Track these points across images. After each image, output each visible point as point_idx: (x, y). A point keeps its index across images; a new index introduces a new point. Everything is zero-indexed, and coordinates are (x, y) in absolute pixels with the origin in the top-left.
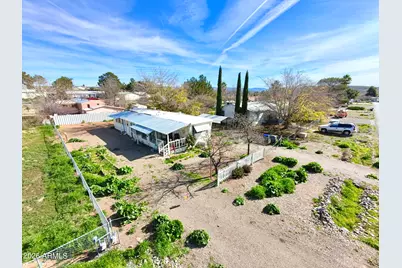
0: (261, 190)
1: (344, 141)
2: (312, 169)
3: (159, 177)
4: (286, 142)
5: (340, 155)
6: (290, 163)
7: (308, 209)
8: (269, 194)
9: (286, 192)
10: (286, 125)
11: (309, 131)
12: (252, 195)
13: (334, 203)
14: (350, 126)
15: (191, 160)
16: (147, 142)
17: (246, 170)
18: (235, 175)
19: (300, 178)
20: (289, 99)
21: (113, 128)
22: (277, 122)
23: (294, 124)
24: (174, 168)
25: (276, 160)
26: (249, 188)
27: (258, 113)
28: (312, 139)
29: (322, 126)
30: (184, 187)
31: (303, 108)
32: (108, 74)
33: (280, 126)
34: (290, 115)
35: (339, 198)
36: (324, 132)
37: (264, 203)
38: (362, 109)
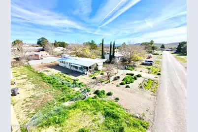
0: (124, 82)
1: (149, 67)
2: (139, 76)
3: (90, 81)
4: (130, 68)
5: (148, 72)
6: (132, 75)
7: (138, 86)
8: (127, 83)
9: (131, 82)
10: (130, 62)
11: (138, 64)
12: (122, 84)
13: (145, 84)
14: (152, 62)
15: (98, 76)
16: (78, 70)
17: (118, 77)
18: (115, 79)
19: (135, 79)
20: (130, 52)
21: (58, 65)
22: (126, 61)
23: (132, 61)
24: (94, 78)
25: (127, 74)
26: (120, 82)
27: (119, 57)
28: (139, 67)
29: (143, 62)
30: (100, 84)
31: (136, 55)
32: (42, 38)
33: (127, 62)
34: (131, 58)
35: (146, 83)
36: (143, 64)
37: (125, 85)
38: (158, 54)
